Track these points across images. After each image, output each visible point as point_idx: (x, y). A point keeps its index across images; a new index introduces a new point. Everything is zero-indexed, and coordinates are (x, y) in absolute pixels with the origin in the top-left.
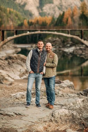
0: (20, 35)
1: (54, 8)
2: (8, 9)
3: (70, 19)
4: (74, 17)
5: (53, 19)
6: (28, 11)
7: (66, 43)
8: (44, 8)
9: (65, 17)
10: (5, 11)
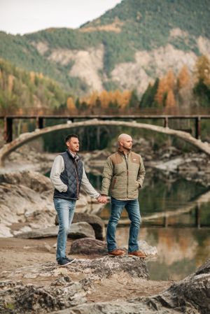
0: (50, 129)
1: (136, 72)
2: (32, 75)
3: (171, 96)
4: (181, 91)
5: (133, 95)
6: (78, 78)
7: (161, 151)
8: (114, 72)
9: (160, 90)
10: (26, 79)
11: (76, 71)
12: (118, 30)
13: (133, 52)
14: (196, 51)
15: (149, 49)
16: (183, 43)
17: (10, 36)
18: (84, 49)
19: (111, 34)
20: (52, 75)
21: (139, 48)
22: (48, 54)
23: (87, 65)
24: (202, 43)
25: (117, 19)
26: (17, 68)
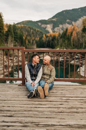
1: (59, 29)
2: (37, 29)
5: (60, 34)
6: (47, 31)
8: (55, 29)
10: (35, 30)
11: (46, 29)
12: (56, 20)
13: (59, 25)
15: (62, 24)
16: (69, 23)
17: (33, 21)
18: (48, 24)
19: (54, 21)
20: (42, 30)
22: (41, 25)
23: (49, 28)
24: (73, 23)
25: (55, 18)
26: (33, 28)
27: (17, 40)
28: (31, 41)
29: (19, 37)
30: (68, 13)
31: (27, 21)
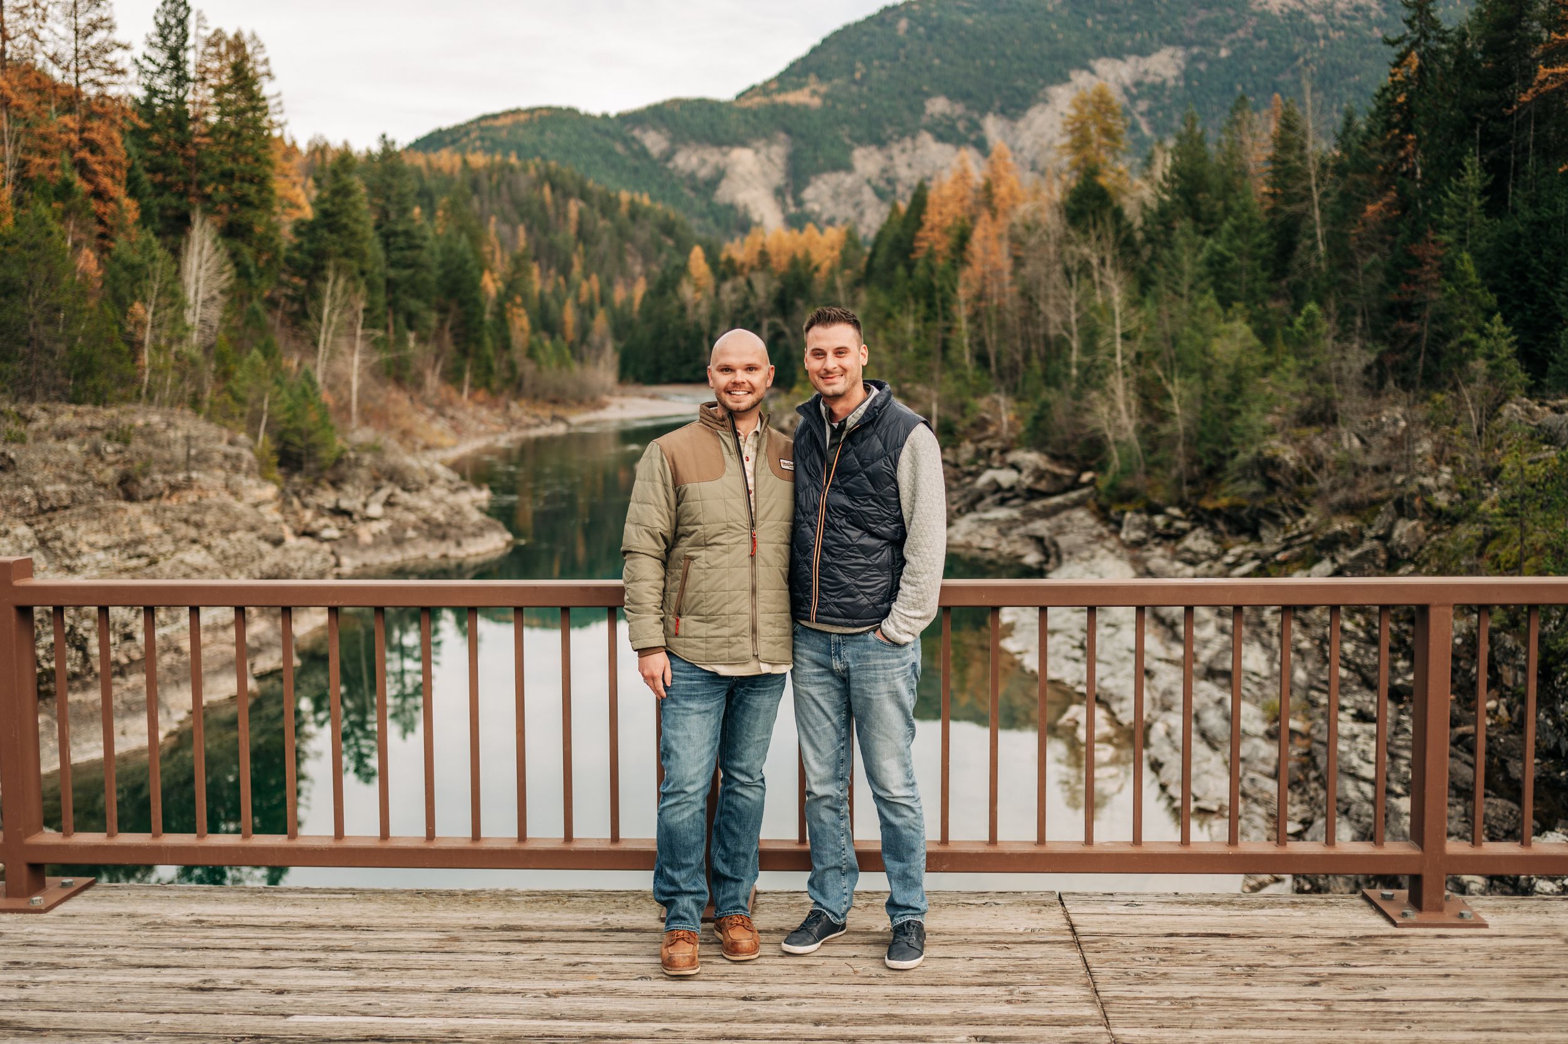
1: (854, 192)
2: (625, 196)
5: (851, 239)
6: (731, 207)
8: (808, 193)
10: (608, 206)
11: (724, 193)
12: (816, 102)
13: (851, 149)
14: (981, 146)
15: (881, 143)
16: (953, 127)
17: (587, 118)
18: (744, 144)
19: (801, 111)
20: (676, 199)
21: (860, 141)
22: (669, 156)
23: (751, 178)
24: (992, 126)
25: (812, 78)
26: (590, 184)
27: (415, 305)
28: (570, 316)
29: (434, 275)
30: (937, 28)
31: (531, 111)
